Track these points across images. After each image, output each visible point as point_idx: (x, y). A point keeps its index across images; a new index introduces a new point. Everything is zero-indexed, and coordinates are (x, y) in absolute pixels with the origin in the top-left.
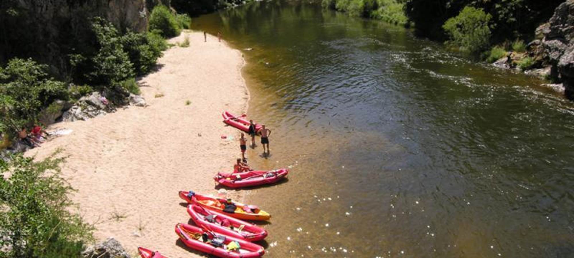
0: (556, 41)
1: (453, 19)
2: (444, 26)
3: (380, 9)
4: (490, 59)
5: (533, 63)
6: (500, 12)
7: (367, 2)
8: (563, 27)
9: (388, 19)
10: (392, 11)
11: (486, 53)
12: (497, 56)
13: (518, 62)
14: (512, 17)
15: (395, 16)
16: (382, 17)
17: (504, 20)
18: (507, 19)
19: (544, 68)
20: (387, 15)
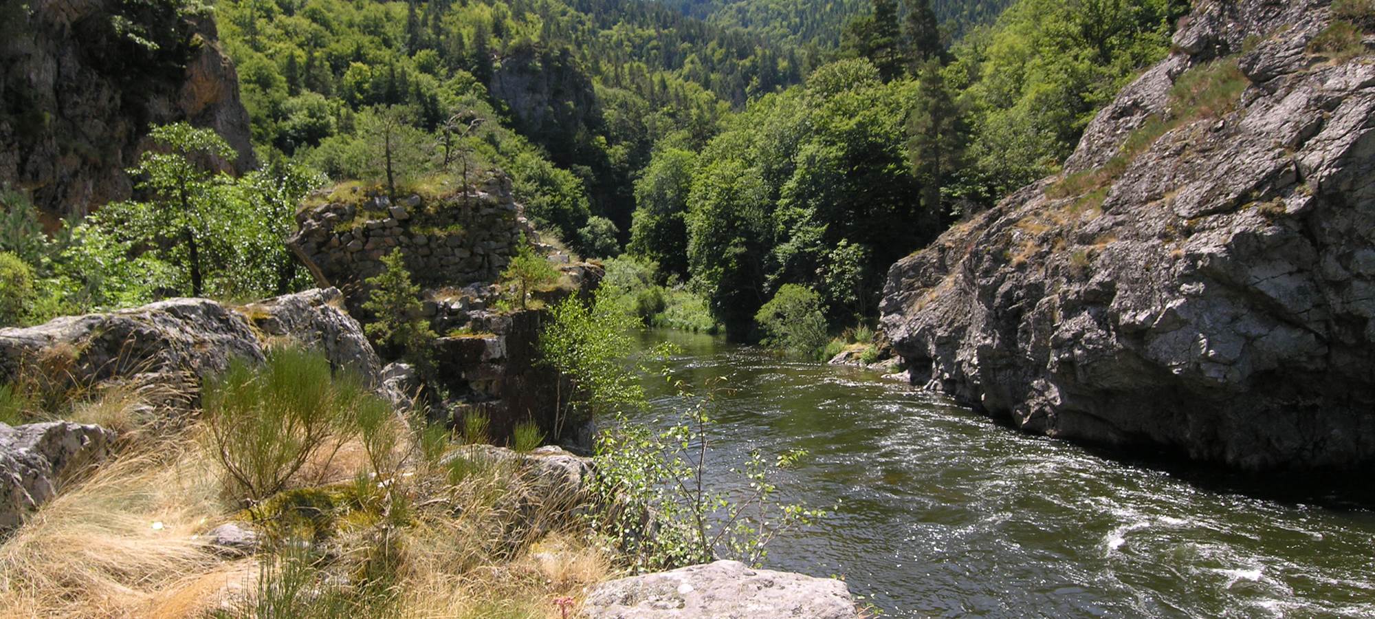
0: (894, 315)
1: (768, 304)
2: (756, 317)
3: (668, 311)
4: (825, 357)
5: (879, 353)
6: (833, 289)
7: (645, 300)
8: (898, 295)
9: (682, 324)
10: (687, 311)
11: (820, 349)
12: (832, 352)
13: (860, 355)
14: (851, 294)
15: (694, 318)
16: (672, 323)
17: (840, 299)
18: (844, 299)
19: (892, 357)
20: (681, 319)
